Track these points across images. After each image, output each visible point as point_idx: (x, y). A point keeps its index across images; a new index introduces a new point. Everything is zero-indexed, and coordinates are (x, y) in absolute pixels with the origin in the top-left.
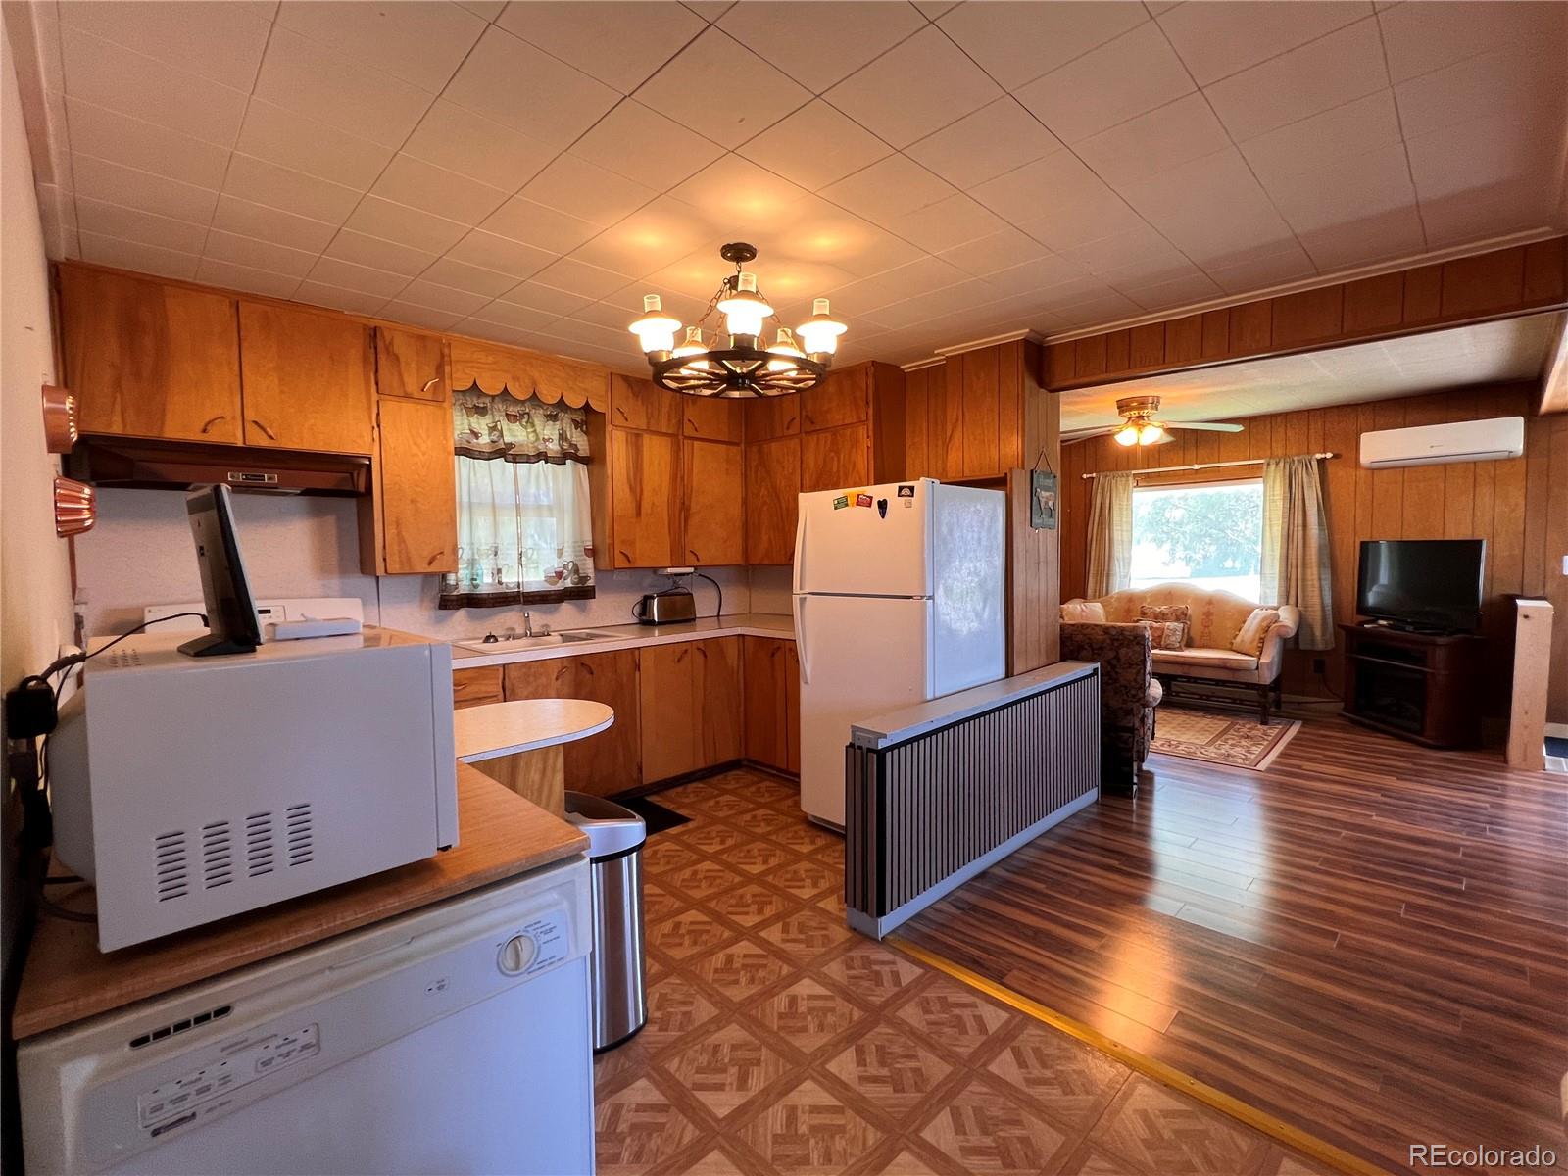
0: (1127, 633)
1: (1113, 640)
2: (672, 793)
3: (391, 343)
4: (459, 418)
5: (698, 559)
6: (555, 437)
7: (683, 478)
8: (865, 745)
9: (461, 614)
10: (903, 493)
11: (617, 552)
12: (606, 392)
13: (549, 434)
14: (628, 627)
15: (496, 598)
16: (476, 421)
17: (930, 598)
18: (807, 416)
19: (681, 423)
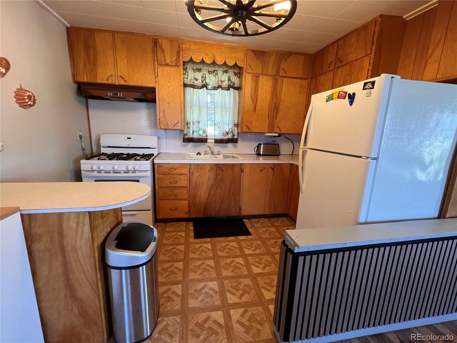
2: (253, 220)
3: (162, 44)
4: (191, 73)
5: (280, 131)
6: (227, 80)
7: (276, 95)
8: (289, 247)
10: (366, 87)
11: (244, 125)
12: (244, 58)
13: (224, 78)
14: (250, 155)
15: (197, 140)
16: (197, 74)
17: (374, 159)
18: (339, 59)
19: (278, 70)
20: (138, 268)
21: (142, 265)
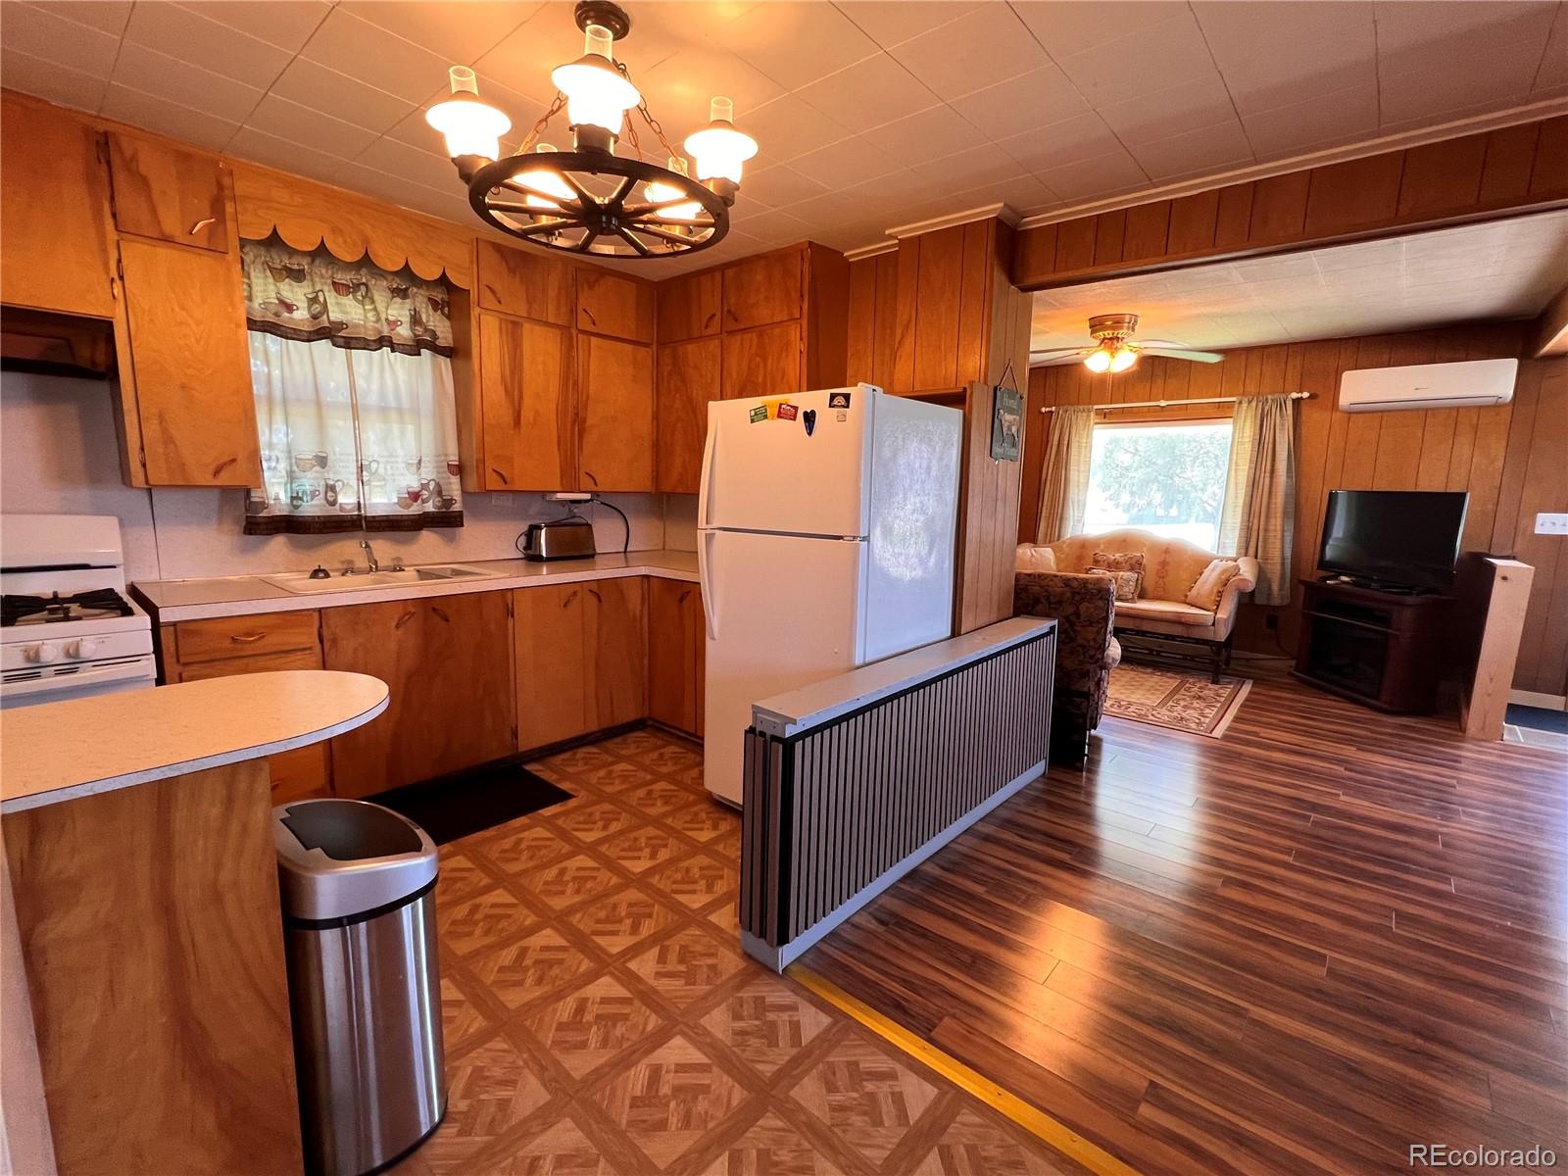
0: (1090, 586)
1: (1074, 593)
2: (558, 760)
3: (134, 158)
4: (261, 281)
5: (596, 484)
6: (406, 319)
7: (576, 383)
8: (769, 732)
9: (279, 542)
10: (835, 402)
11: (489, 471)
12: (471, 262)
13: (397, 314)
14: (511, 562)
15: (324, 523)
16: (287, 287)
17: (864, 539)
18: (729, 311)
19: (573, 312)
20: (397, 912)
21: (411, 899)
